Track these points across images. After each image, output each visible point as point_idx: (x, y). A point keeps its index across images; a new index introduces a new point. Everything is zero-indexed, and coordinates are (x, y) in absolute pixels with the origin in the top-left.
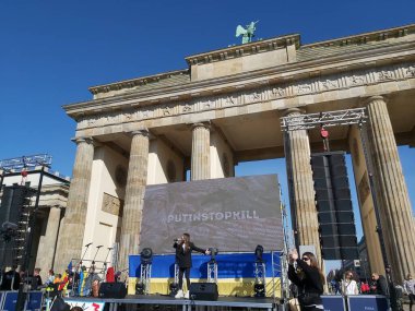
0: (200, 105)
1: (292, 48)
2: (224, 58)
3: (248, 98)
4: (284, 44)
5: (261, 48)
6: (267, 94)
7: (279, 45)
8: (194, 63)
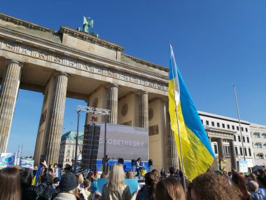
0: (67, 62)
1: (119, 53)
2: (85, 40)
3: (96, 70)
4: (116, 49)
5: (106, 45)
6: (105, 72)
7: (114, 48)
8: (66, 33)
